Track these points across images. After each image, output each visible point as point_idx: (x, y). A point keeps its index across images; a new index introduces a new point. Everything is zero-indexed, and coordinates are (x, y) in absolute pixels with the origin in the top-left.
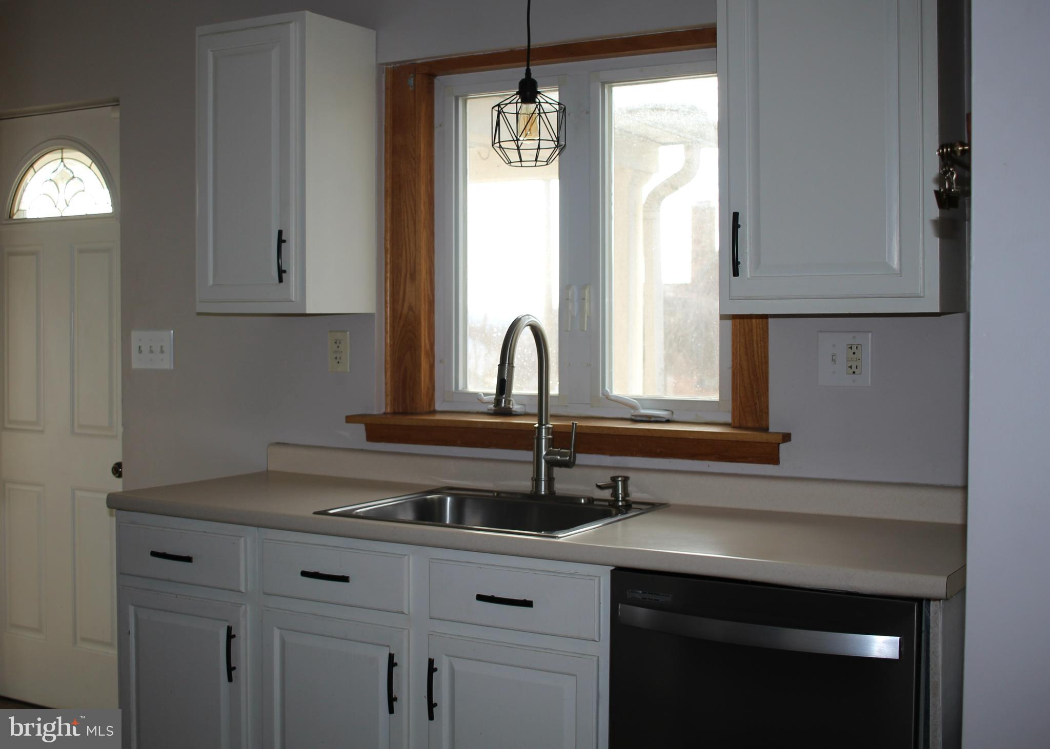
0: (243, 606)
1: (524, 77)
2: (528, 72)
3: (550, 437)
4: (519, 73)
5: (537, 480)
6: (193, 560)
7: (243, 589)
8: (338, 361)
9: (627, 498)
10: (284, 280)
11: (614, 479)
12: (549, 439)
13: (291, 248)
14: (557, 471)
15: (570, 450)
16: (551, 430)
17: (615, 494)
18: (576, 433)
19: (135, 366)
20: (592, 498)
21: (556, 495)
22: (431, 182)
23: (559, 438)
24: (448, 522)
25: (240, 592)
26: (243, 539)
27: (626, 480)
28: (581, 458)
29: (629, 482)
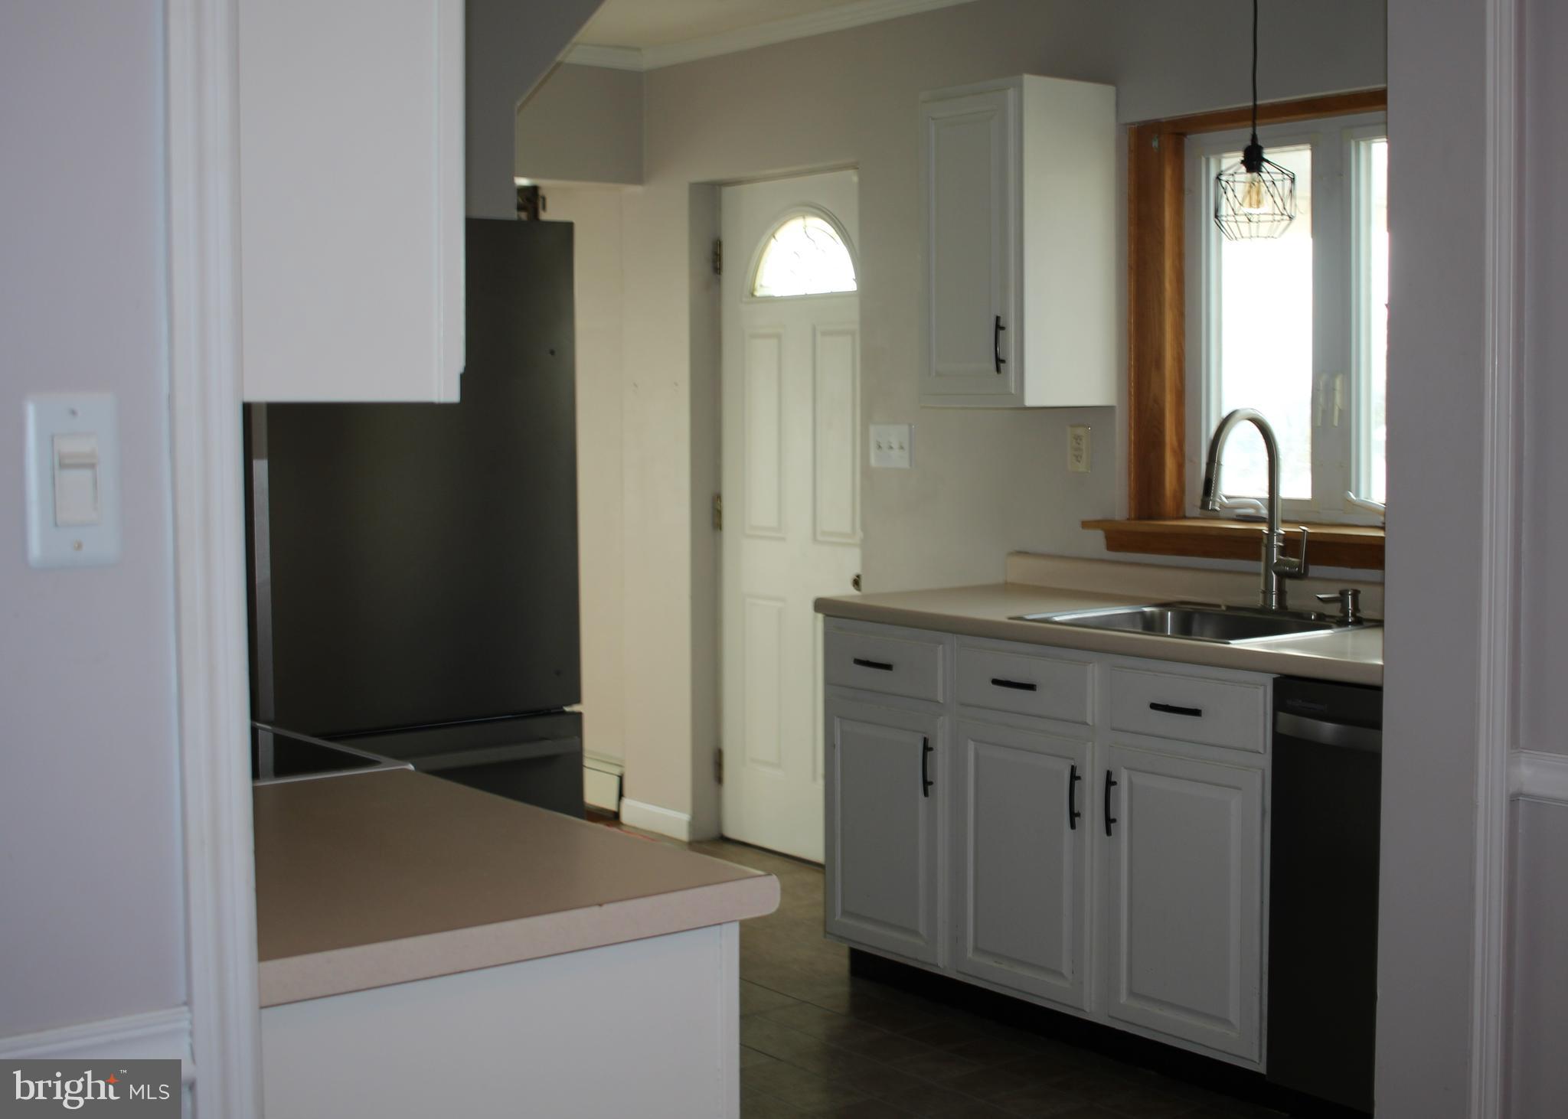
0: (942, 718)
1: (1249, 143)
2: (1254, 138)
3: (1281, 544)
4: (1244, 135)
5: (1267, 592)
6: (894, 668)
7: (940, 699)
8: (1078, 458)
9: (1358, 615)
10: (1002, 370)
11: (1343, 593)
12: (1280, 546)
13: (1010, 335)
14: (1289, 584)
15: (1302, 559)
16: (1281, 537)
17: (1344, 609)
18: (1308, 541)
19: (873, 462)
20: (1324, 614)
21: (1289, 610)
22: (1180, 256)
23: (1291, 544)
24: (1169, 634)
25: (938, 702)
26: (941, 646)
27: (1356, 594)
28: (1315, 570)
29: (1360, 597)
